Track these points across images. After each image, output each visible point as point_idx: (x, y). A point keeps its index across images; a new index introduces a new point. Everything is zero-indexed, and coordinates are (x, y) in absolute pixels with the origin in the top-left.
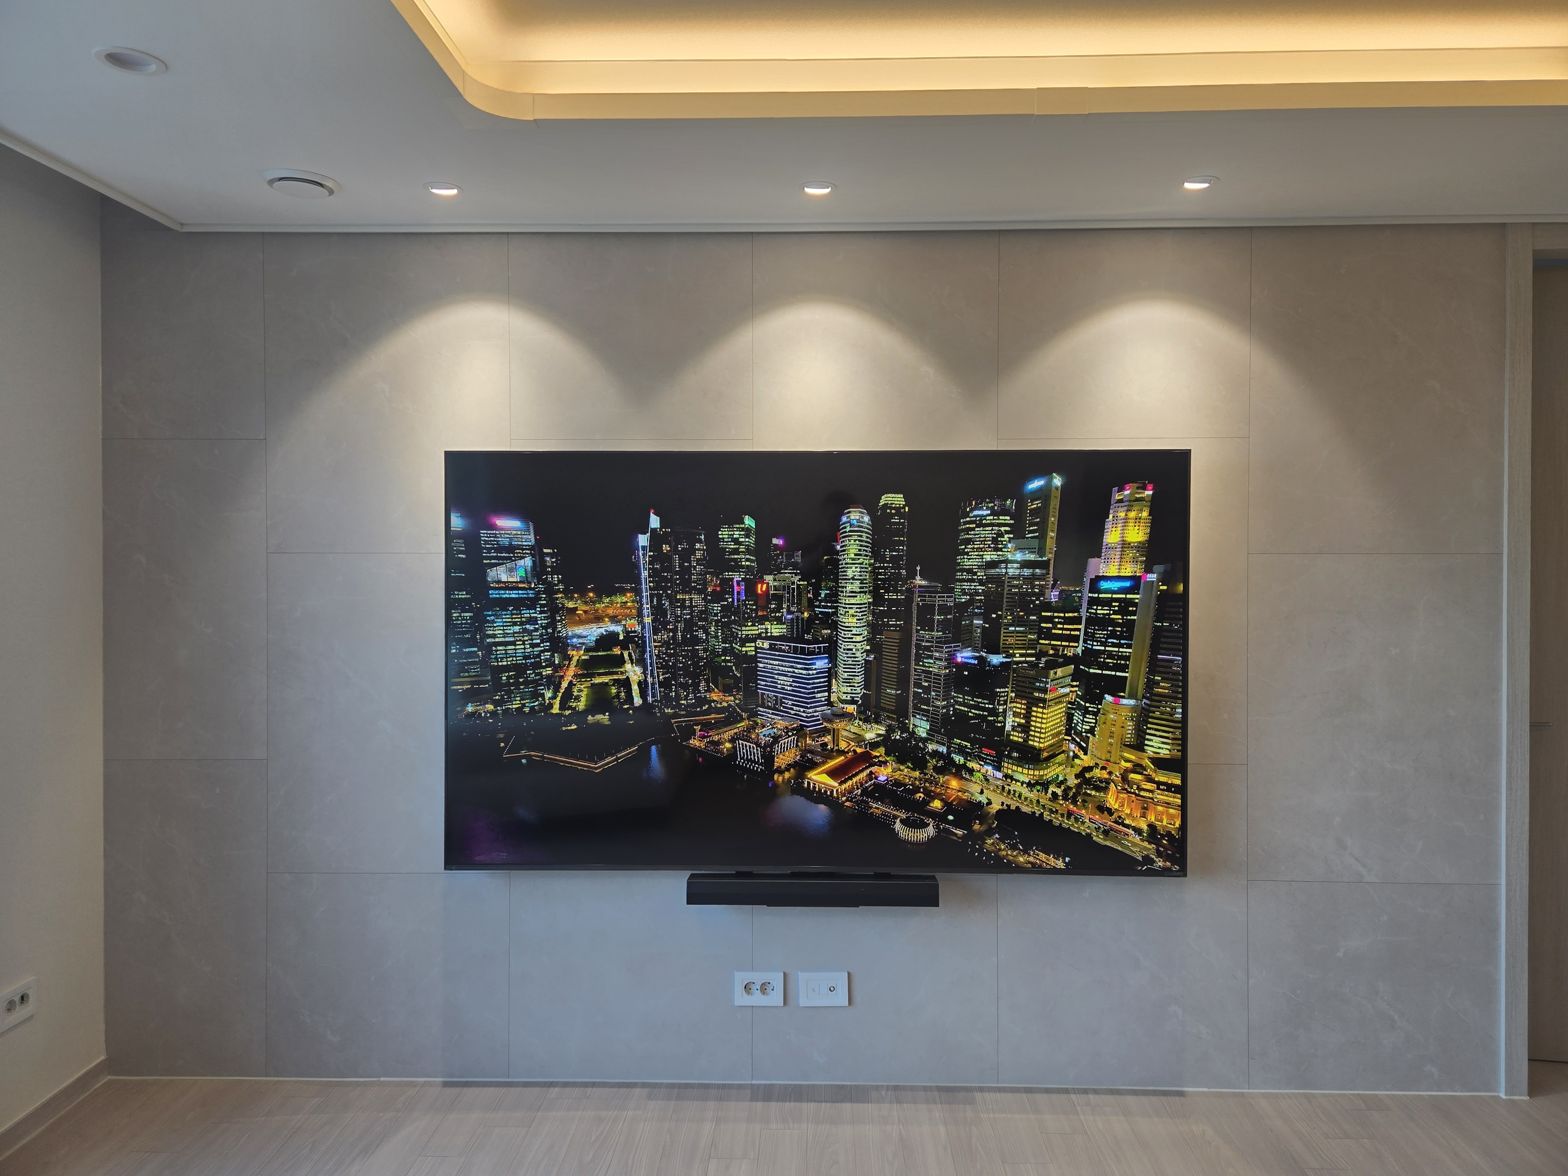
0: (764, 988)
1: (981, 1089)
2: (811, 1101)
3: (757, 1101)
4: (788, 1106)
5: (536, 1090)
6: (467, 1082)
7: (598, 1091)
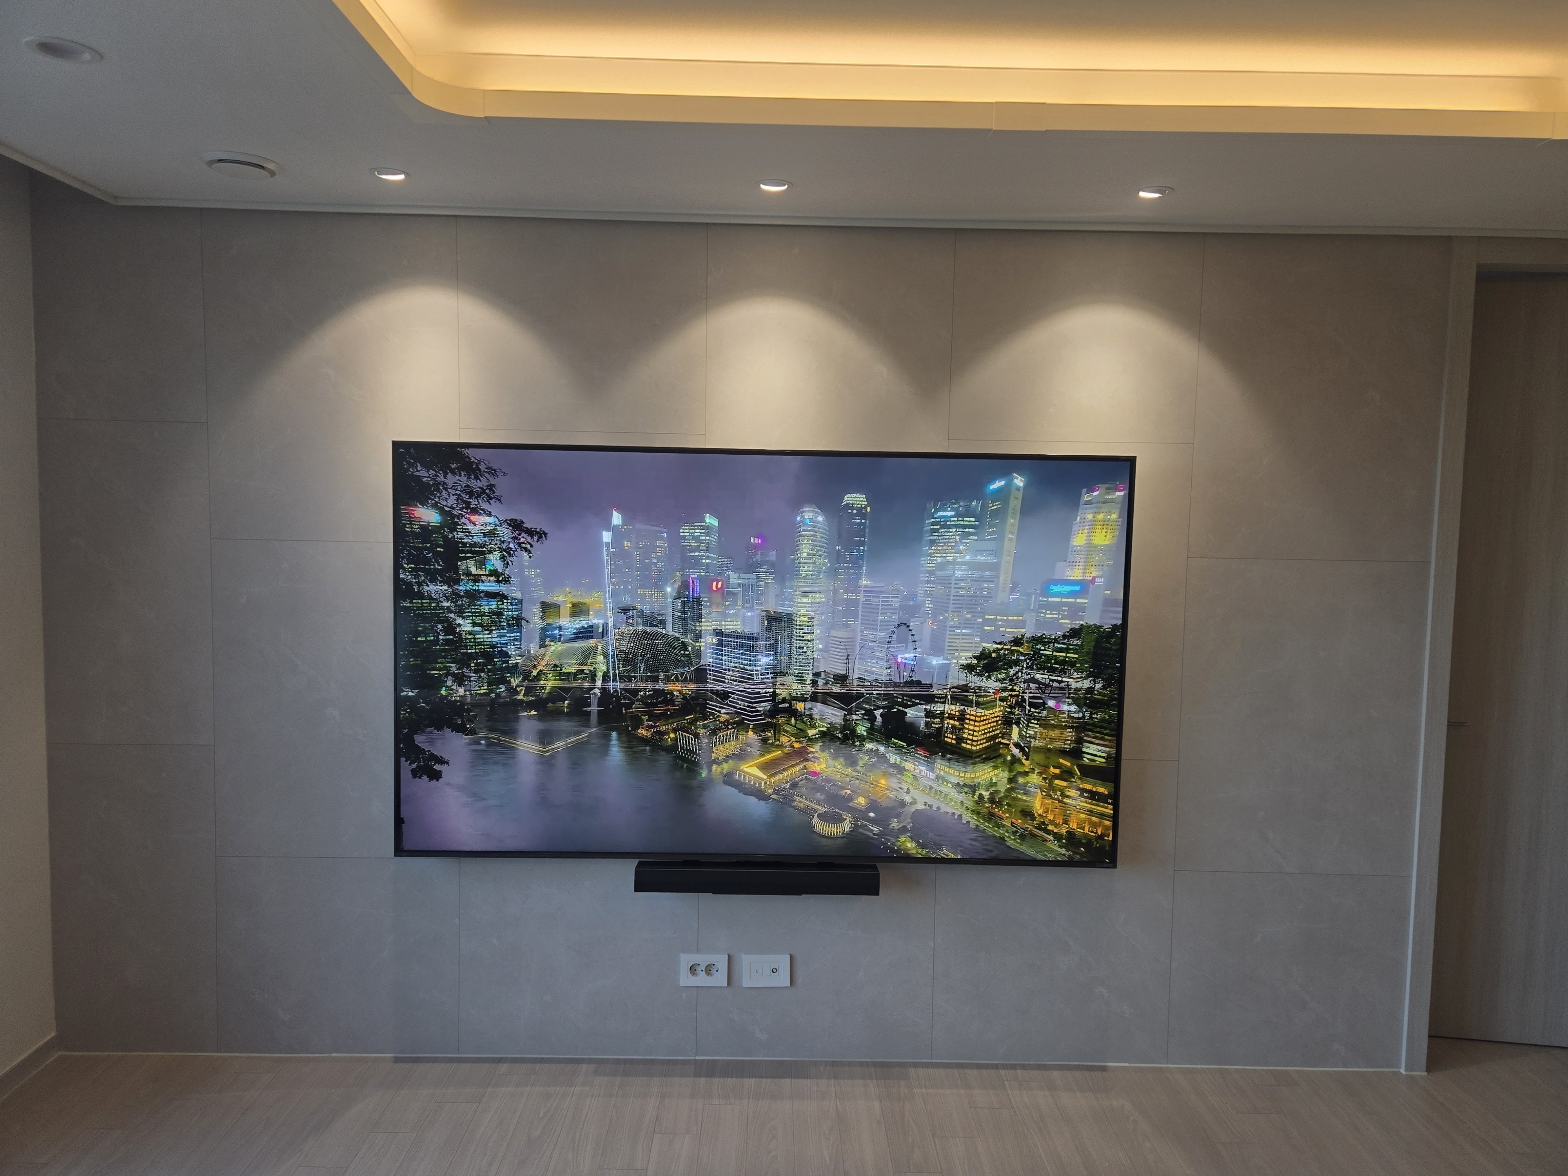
0: (709, 970)
1: (915, 1065)
2: (752, 1077)
3: (700, 1077)
4: (731, 1082)
6: (418, 1057)
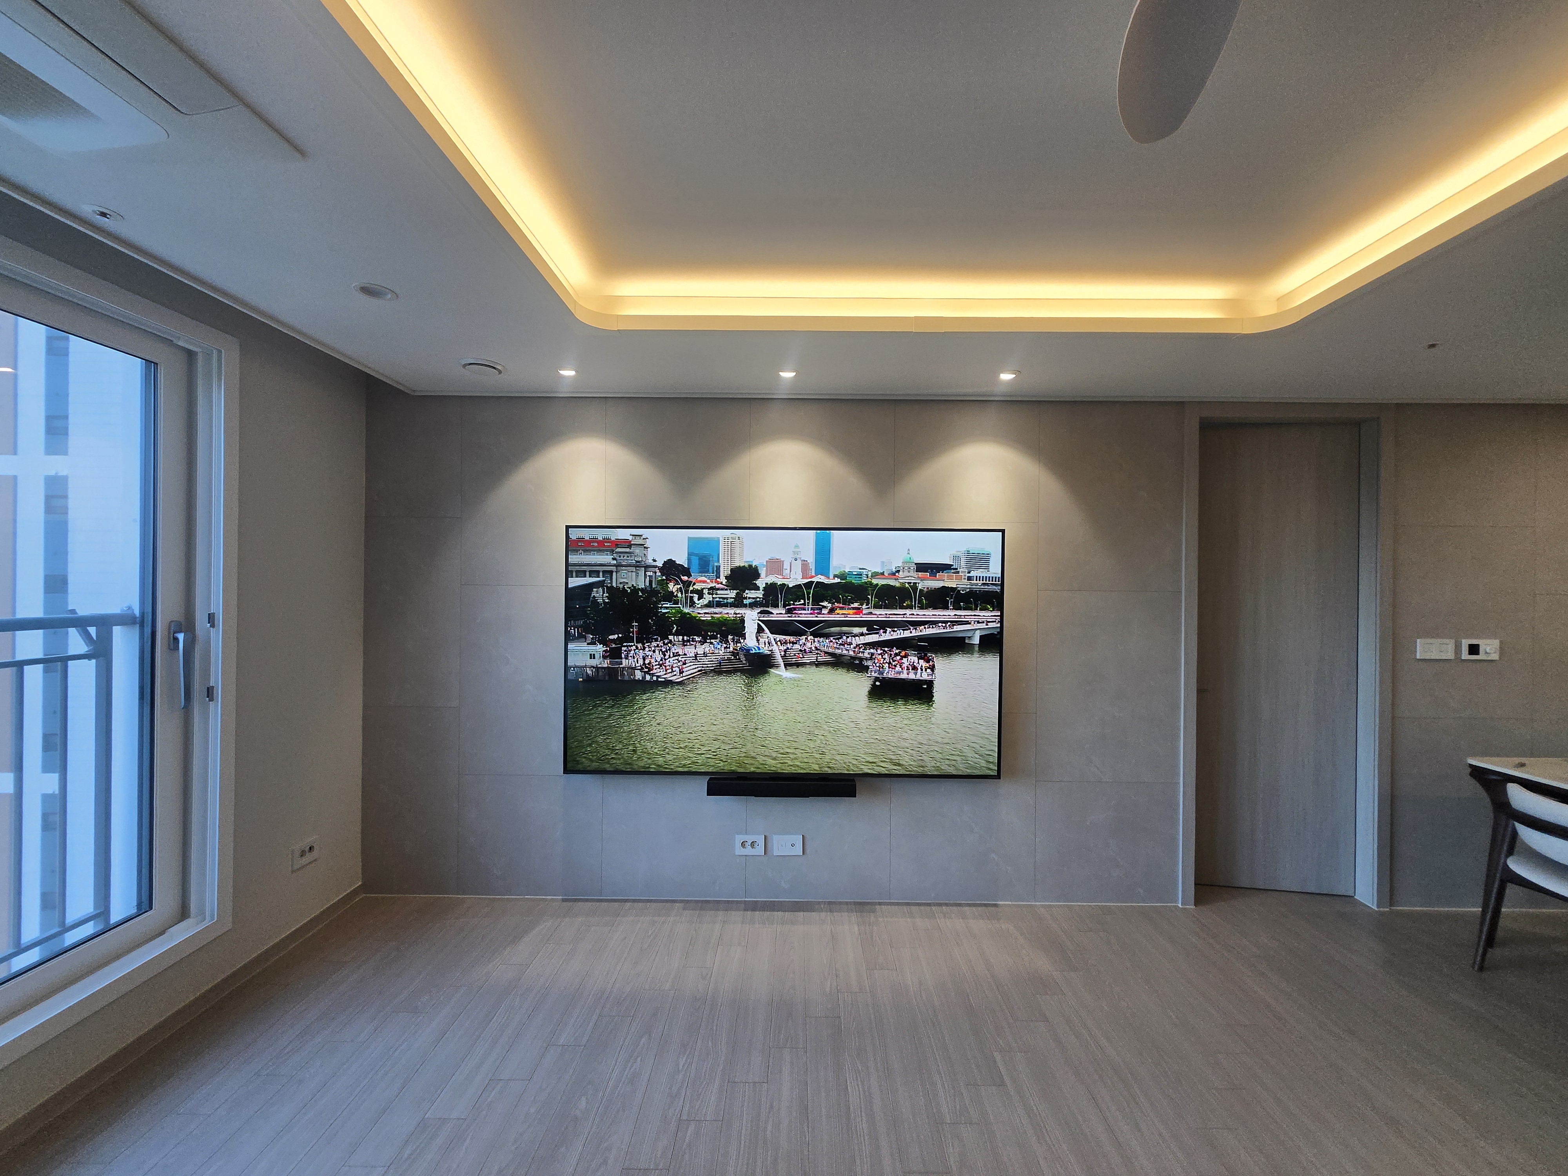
1: (880, 904)
2: (780, 911)
4: (766, 913)
5: (616, 904)
6: (576, 899)
7: (654, 905)
